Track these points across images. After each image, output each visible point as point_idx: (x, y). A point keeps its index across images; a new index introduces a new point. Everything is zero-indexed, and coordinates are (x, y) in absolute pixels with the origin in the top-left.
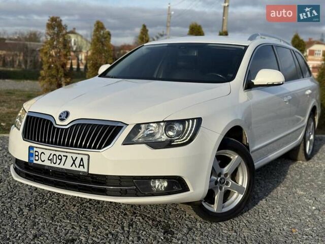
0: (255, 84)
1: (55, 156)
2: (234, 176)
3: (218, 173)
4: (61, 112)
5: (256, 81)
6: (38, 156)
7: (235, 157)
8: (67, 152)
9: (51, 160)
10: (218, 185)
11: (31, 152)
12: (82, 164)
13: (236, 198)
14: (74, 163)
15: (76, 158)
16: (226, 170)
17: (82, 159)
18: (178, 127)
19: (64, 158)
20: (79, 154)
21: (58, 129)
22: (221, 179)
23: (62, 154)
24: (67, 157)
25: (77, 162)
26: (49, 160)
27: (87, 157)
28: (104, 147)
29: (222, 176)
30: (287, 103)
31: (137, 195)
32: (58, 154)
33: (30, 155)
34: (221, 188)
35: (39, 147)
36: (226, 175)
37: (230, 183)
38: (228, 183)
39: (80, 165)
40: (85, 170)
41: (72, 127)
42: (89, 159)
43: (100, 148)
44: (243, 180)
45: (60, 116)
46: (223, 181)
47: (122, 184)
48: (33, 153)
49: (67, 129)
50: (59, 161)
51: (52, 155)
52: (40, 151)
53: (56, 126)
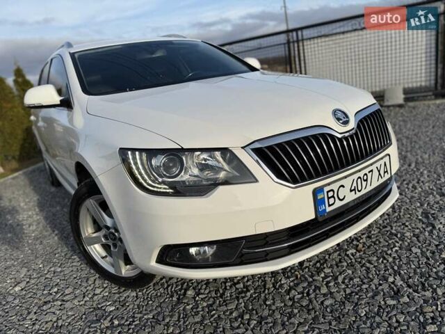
1: (359, 181)
8: (371, 164)
9: (354, 190)
14: (380, 174)
15: (381, 166)
17: (385, 165)
19: (369, 175)
20: (381, 158)
23: (366, 171)
24: (372, 171)
25: (382, 171)
27: (388, 158)
32: (362, 174)
33: (318, 202)
39: (385, 172)
40: (389, 175)
42: (390, 160)
48: (324, 197)
49: (356, 134)
50: (364, 183)
51: (355, 181)
52: (335, 187)
53: (340, 136)
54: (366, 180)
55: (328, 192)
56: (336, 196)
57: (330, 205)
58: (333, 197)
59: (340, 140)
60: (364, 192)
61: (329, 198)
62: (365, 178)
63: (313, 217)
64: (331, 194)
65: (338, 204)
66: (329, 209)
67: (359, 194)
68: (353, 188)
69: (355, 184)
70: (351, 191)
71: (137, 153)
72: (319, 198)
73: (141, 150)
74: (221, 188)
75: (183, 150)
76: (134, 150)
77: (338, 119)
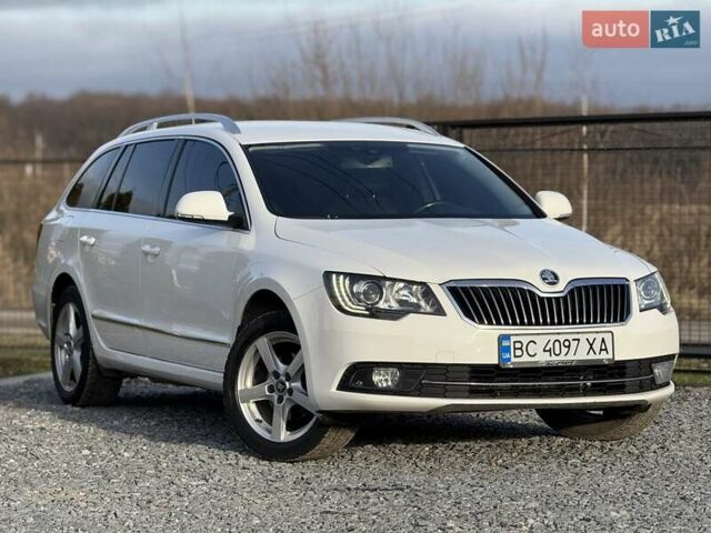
1: (557, 344)
8: (578, 333)
9: (550, 351)
12: (603, 347)
15: (594, 339)
17: (603, 340)
19: (574, 344)
20: (597, 332)
23: (570, 337)
24: (578, 340)
25: (597, 346)
27: (610, 335)
32: (562, 338)
33: (502, 350)
35: (521, 334)
39: (601, 350)
41: (571, 292)
42: (613, 339)
48: (509, 347)
49: (565, 298)
50: (564, 350)
51: (551, 343)
52: (525, 340)
53: (542, 295)
54: (569, 347)
55: (515, 342)
56: (524, 348)
57: (515, 356)
58: (521, 349)
59: (541, 299)
60: (562, 358)
61: (515, 349)
62: (567, 343)
63: (496, 362)
64: (518, 345)
65: (526, 358)
66: (514, 360)
67: (554, 358)
68: (547, 348)
69: (550, 345)
70: (544, 350)
71: (342, 277)
72: (504, 344)
73: (346, 275)
74: (412, 315)
75: (385, 278)
76: (338, 274)
77: (544, 279)
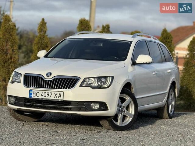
0: (137, 62)
1: (45, 94)
2: (127, 108)
3: (120, 106)
4: (47, 73)
5: (138, 61)
6: (35, 94)
7: (128, 99)
8: (52, 91)
9: (43, 95)
10: (120, 112)
11: (31, 92)
12: (60, 96)
13: (129, 120)
14: (56, 96)
15: (57, 93)
16: (123, 104)
17: (60, 94)
18: (103, 80)
19: (50, 94)
20: (58, 91)
21: (46, 80)
22: (121, 109)
23: (49, 92)
24: (52, 93)
25: (58, 96)
26: (41, 95)
27: (63, 93)
28: (71, 88)
29: (122, 107)
30: (155, 76)
31: (85, 111)
32: (47, 92)
33: (30, 94)
34: (121, 114)
35: (35, 90)
36: (124, 107)
37: (126, 111)
38: (124, 112)
39: (59, 97)
40: (62, 99)
41: (54, 79)
42: (63, 94)
43: (69, 88)
44: (132, 111)
45: (47, 75)
46: (122, 110)
47: (79, 105)
60: (46, 98)
61: (33, 94)
62: (48, 94)
63: (28, 97)
65: (36, 97)
66: (33, 97)
74: (15, 82)
